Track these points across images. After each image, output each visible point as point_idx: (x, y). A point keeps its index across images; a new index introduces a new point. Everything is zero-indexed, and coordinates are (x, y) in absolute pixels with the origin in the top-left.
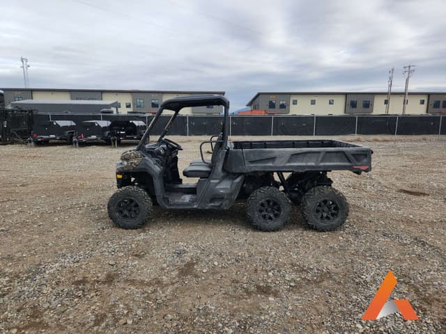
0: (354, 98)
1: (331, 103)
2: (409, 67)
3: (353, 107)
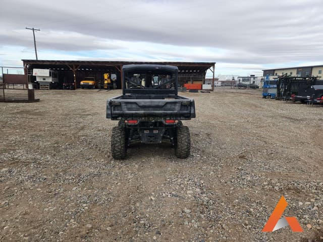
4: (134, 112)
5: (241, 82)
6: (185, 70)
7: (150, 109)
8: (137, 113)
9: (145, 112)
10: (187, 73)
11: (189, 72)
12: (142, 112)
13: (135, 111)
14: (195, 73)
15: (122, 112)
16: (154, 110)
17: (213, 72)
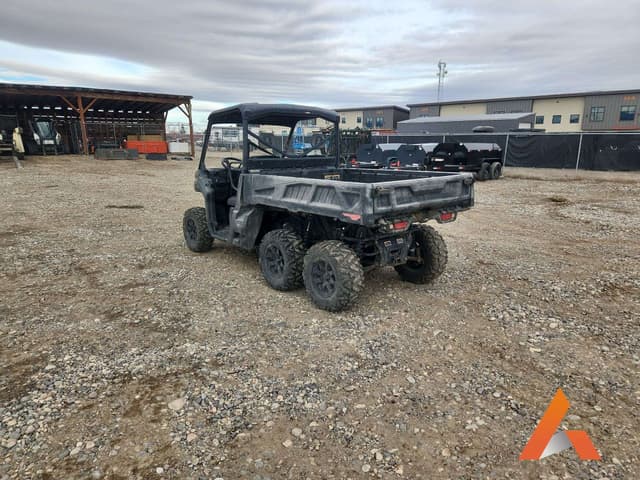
4: (407, 205)
5: (220, 136)
6: (106, 110)
7: (426, 196)
8: (410, 207)
9: (423, 202)
10: (121, 115)
11: (125, 115)
12: (416, 204)
13: (407, 202)
14: (140, 116)
15: (390, 208)
16: (432, 198)
17: (189, 117)
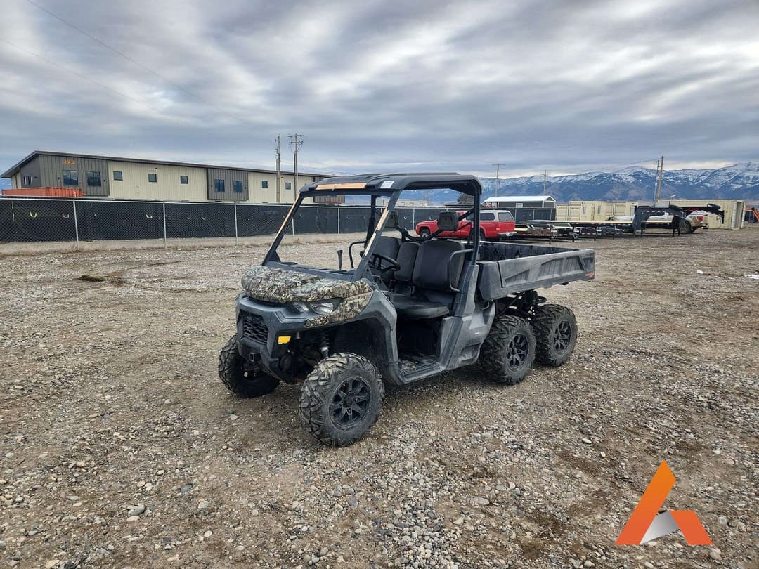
0: (220, 176)
1: (184, 180)
2: (296, 136)
3: (219, 190)
